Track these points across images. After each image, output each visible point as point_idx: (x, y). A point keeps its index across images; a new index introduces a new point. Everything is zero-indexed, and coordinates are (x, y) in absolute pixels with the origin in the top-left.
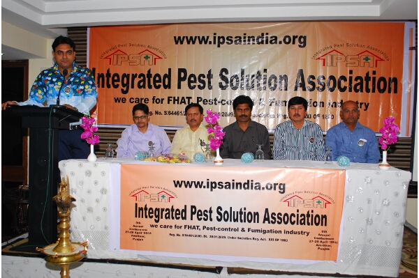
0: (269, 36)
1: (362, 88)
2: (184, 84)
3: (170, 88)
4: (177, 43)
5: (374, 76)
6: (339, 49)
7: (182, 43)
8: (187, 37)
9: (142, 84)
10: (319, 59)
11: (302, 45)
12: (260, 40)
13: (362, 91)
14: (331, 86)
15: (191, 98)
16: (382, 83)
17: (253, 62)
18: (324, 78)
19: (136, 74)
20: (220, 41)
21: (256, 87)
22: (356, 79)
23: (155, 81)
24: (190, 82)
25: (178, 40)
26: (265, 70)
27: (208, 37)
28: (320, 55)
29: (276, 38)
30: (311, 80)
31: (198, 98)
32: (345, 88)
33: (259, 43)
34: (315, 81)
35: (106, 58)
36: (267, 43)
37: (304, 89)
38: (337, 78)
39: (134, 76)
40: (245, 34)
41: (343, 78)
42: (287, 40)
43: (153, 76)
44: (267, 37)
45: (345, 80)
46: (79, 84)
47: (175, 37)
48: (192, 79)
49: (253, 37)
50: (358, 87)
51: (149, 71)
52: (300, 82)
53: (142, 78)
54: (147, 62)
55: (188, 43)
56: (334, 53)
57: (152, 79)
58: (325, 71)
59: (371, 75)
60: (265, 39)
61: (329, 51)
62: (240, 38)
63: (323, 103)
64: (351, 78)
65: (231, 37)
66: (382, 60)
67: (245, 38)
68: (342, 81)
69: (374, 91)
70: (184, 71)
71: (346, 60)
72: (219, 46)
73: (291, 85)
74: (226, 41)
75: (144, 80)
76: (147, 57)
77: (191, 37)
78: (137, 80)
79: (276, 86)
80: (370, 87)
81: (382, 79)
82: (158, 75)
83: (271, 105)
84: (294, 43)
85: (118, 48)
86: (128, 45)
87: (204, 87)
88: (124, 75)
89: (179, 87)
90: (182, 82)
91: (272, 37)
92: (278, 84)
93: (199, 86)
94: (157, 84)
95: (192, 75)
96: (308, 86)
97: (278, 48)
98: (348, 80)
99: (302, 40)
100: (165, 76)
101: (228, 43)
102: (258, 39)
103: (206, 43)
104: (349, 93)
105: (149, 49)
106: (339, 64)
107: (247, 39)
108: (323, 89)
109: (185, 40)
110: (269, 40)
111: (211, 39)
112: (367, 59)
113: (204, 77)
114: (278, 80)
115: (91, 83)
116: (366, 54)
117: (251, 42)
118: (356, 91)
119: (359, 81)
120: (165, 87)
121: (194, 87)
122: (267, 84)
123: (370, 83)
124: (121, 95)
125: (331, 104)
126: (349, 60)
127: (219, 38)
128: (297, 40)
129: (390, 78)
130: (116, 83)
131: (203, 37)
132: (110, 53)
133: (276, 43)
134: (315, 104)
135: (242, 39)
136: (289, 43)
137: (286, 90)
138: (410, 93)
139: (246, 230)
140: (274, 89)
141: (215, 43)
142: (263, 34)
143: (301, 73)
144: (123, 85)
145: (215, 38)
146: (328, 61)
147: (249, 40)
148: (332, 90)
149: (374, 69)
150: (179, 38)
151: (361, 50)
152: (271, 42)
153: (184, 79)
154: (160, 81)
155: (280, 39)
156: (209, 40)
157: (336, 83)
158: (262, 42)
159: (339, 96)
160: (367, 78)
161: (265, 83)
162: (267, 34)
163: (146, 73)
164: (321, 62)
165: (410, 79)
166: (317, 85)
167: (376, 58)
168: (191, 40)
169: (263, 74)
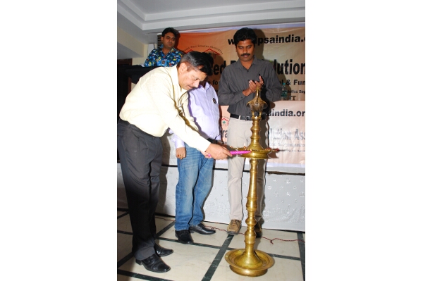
0: (294, 37)
4: (230, 44)
12: (288, 40)
17: (283, 55)
23: (215, 70)
25: (231, 42)
26: (291, 61)
29: (299, 38)
33: (287, 42)
36: (292, 41)
40: (277, 36)
47: (229, 40)
49: (283, 38)
60: (291, 39)
62: (274, 38)
65: (268, 38)
67: (277, 38)
72: (259, 45)
74: (264, 41)
79: (298, 71)
82: (217, 66)
83: (294, 84)
91: (296, 37)
97: (300, 45)
100: (222, 66)
102: (286, 39)
105: (211, 49)
110: (294, 39)
114: (300, 67)
117: (282, 41)
122: (292, 69)
133: (299, 41)
135: (275, 40)
140: (297, 73)
142: (290, 36)
147: (280, 40)
152: (296, 41)
154: (218, 70)
155: (302, 38)
158: (289, 41)
162: (293, 35)
169: (289, 63)
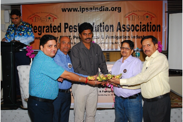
0: (105, 7)
1: (145, 30)
2: (67, 30)
3: (61, 32)
4: (63, 11)
5: (151, 24)
6: (135, 13)
7: (65, 11)
8: (68, 9)
9: (48, 30)
10: (127, 17)
11: (119, 11)
13: (145, 31)
14: (132, 29)
15: (71, 36)
16: (154, 27)
17: (98, 19)
18: (129, 26)
19: (45, 26)
20: (83, 10)
21: (99, 31)
22: (143, 26)
23: (54, 29)
24: (70, 29)
25: (64, 10)
26: (103, 23)
27: (77, 8)
28: (127, 16)
29: (108, 8)
30: (124, 26)
31: (74, 36)
32: (138, 30)
33: (100, 11)
34: (125, 27)
35: (30, 19)
36: (104, 11)
37: (121, 31)
38: (135, 26)
39: (44, 27)
40: (94, 7)
41: (137, 25)
42: (113, 9)
43: (53, 27)
44: (104, 8)
45: (138, 26)
46: (21, 31)
47: (62, 9)
48: (71, 28)
49: (98, 8)
50: (144, 29)
51: (51, 24)
52: (119, 28)
53: (48, 28)
54: (50, 21)
55: (68, 11)
56: (133, 14)
57: (52, 28)
58: (129, 23)
59: (149, 24)
60: (103, 9)
61: (131, 14)
62: (92, 8)
63: (129, 37)
64: (141, 25)
65: (88, 8)
66: (154, 17)
67: (94, 8)
68: (137, 27)
69: (150, 31)
70: (67, 24)
71: (138, 17)
72: (82, 12)
73: (115, 29)
74: (86, 10)
75: (49, 29)
76: (49, 18)
77: (70, 9)
78: (45, 29)
79: (108, 30)
80: (149, 29)
81: (154, 25)
82: (55, 26)
83: (106, 38)
84: (116, 10)
85: (36, 14)
86: (40, 13)
87: (76, 31)
88: (39, 27)
89: (65, 32)
90: (66, 29)
91: (106, 8)
92: (109, 29)
93: (74, 31)
94: (55, 30)
95: (71, 26)
96: (122, 29)
97: (109, 12)
98: (140, 26)
99: (119, 9)
100: (58, 27)
101: (86, 11)
102: (100, 9)
103: (76, 11)
104: (140, 32)
105: (50, 14)
106: (135, 19)
107: (95, 9)
108: (129, 31)
109: (67, 10)
110: (105, 9)
111: (79, 9)
112: (147, 17)
113: (76, 27)
114: (109, 27)
115: (30, 30)
116: (147, 15)
117: (97, 10)
118: (143, 31)
119: (144, 27)
120: (59, 32)
121: (72, 31)
122: (105, 29)
123: (149, 27)
124: (38, 36)
125: (133, 37)
126: (140, 18)
127: (82, 9)
128: (117, 9)
129: (157, 25)
130: (35, 31)
131: (75, 9)
132: (32, 16)
133: (108, 10)
134: (126, 37)
135: (93, 9)
136: (113, 10)
137: (113, 31)
138: (166, 31)
139: (102, 91)
140: (107, 31)
141: (80, 11)
142: (102, 7)
143: (119, 24)
144: (39, 31)
145: (80, 9)
146: (131, 18)
147: (96, 10)
148: (133, 31)
149: (151, 21)
150: (64, 9)
151: (144, 13)
152: (106, 10)
153: (67, 28)
154: (56, 29)
155: (110, 9)
156: (78, 10)
157: (134, 28)
158: (102, 10)
159: (136, 33)
160: (148, 25)
161: (103, 29)
162: (104, 7)
163: (49, 26)
164: (127, 19)
165: (166, 25)
166: (126, 29)
167: (151, 17)
168: (70, 10)
169: (102, 25)
